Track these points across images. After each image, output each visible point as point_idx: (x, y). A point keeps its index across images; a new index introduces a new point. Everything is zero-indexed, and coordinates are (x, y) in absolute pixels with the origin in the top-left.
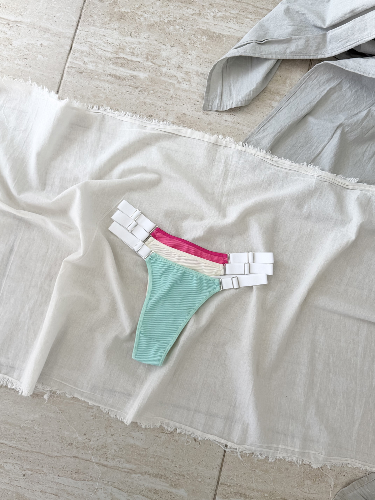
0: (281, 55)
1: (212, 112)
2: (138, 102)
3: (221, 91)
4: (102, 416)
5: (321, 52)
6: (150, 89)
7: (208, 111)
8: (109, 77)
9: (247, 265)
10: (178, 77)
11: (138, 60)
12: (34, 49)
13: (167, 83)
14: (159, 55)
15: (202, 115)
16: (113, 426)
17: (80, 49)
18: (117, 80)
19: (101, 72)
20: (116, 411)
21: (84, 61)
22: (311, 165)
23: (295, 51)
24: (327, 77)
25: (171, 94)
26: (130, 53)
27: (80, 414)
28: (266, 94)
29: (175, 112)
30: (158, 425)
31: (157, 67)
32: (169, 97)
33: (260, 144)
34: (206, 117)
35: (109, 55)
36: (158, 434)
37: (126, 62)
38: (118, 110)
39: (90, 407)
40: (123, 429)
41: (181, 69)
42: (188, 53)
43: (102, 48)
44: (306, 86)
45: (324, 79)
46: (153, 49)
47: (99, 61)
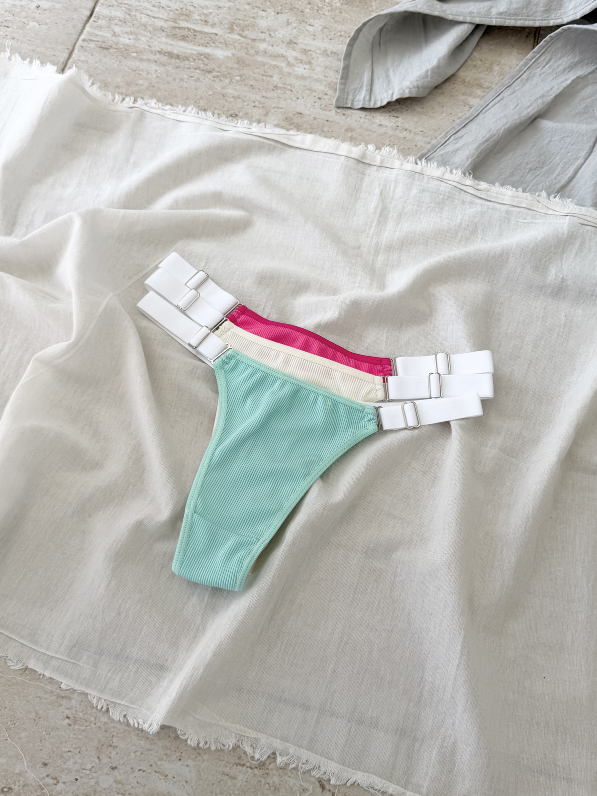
0: (481, 17)
1: (353, 111)
2: (211, 93)
3: (370, 78)
4: (92, 719)
5: (554, 15)
6: (234, 74)
7: (345, 110)
8: (158, 56)
9: (434, 379)
10: (288, 57)
11: (214, 31)
12: (24, 13)
13: (266, 67)
14: (254, 25)
15: (334, 114)
16: (116, 744)
17: (109, 13)
18: (173, 60)
19: (144, 48)
20: (128, 706)
21: (114, 33)
22: (555, 197)
23: (506, 12)
24: (569, 60)
25: (275, 82)
26: (199, 21)
27: (37, 713)
28: (455, 86)
29: (283, 110)
30: (231, 742)
31: (250, 41)
32: (271, 87)
33: (451, 163)
34: (343, 120)
35: (161, 23)
36: (228, 768)
37: (192, 35)
38: (171, 105)
39: (63, 695)
40: (142, 753)
41: (295, 45)
42: (306, 22)
43: (150, 13)
44: (532, 75)
45: (564, 64)
46: (243, 16)
47: (142, 32)
